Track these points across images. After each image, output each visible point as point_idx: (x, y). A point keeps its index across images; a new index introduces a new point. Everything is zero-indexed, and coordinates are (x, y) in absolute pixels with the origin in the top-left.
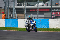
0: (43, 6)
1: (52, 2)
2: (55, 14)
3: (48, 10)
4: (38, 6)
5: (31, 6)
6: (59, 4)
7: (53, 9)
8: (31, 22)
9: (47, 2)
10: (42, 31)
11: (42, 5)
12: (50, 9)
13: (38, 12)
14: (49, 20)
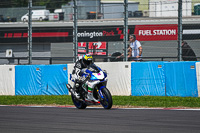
0: (46, 20)
1: (75, 7)
2: (87, 48)
3: (64, 35)
4: (30, 21)
5: (7, 21)
6: (99, 13)
7: (81, 29)
8: (91, 75)
9: (60, 8)
10: (45, 103)
11: (44, 17)
12: (69, 30)
13: (30, 40)
14: (66, 68)
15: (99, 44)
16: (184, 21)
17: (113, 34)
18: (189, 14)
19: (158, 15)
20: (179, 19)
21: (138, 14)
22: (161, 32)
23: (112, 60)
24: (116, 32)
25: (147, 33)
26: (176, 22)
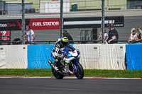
6: (4, 10)
15: (5, 32)
16: (64, 16)
17: (14, 25)
18: (68, 10)
19: (46, 11)
20: (61, 14)
21: (32, 11)
22: (48, 24)
23: (14, 44)
24: (16, 24)
25: (39, 24)
26: (59, 16)
